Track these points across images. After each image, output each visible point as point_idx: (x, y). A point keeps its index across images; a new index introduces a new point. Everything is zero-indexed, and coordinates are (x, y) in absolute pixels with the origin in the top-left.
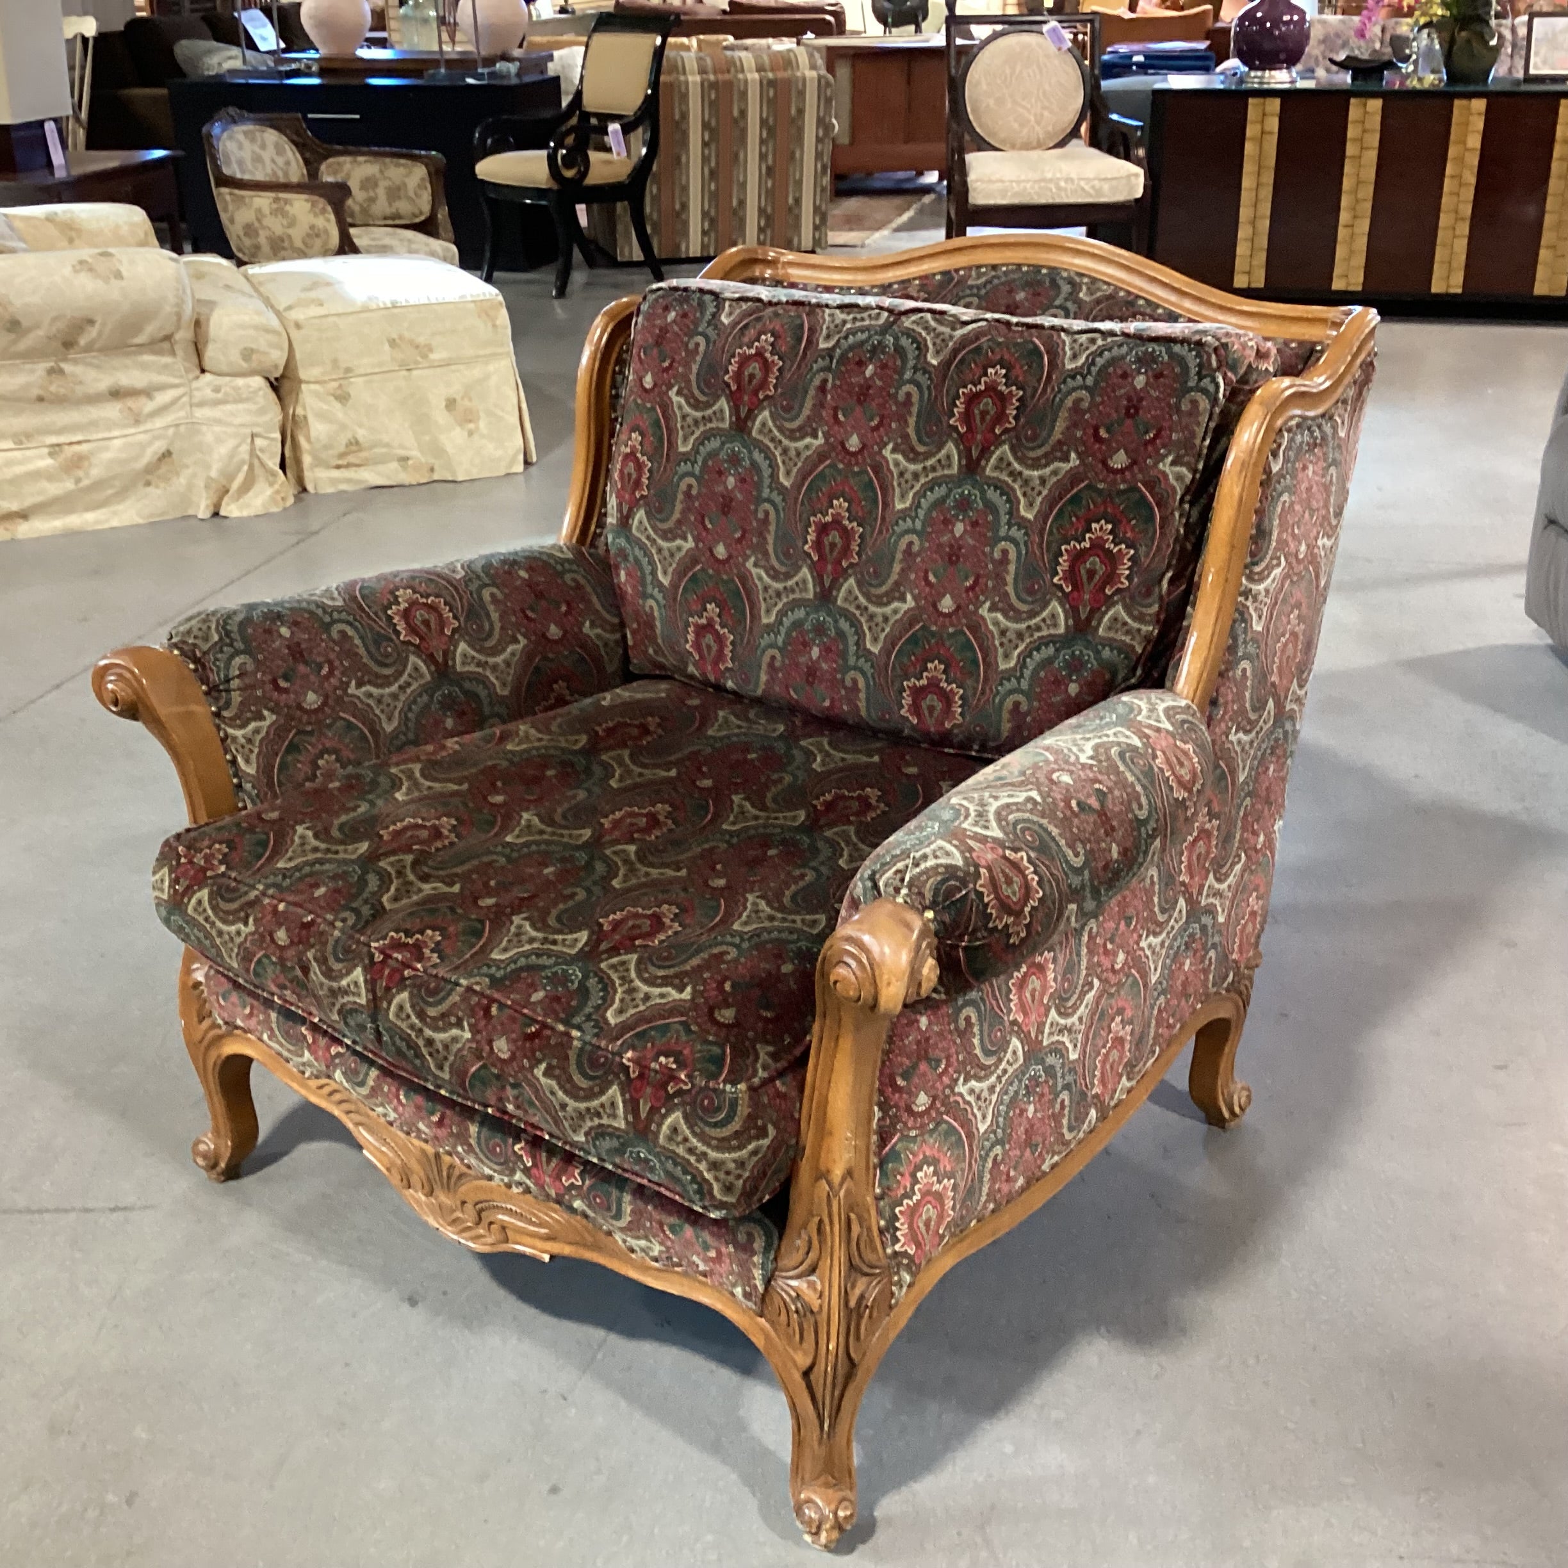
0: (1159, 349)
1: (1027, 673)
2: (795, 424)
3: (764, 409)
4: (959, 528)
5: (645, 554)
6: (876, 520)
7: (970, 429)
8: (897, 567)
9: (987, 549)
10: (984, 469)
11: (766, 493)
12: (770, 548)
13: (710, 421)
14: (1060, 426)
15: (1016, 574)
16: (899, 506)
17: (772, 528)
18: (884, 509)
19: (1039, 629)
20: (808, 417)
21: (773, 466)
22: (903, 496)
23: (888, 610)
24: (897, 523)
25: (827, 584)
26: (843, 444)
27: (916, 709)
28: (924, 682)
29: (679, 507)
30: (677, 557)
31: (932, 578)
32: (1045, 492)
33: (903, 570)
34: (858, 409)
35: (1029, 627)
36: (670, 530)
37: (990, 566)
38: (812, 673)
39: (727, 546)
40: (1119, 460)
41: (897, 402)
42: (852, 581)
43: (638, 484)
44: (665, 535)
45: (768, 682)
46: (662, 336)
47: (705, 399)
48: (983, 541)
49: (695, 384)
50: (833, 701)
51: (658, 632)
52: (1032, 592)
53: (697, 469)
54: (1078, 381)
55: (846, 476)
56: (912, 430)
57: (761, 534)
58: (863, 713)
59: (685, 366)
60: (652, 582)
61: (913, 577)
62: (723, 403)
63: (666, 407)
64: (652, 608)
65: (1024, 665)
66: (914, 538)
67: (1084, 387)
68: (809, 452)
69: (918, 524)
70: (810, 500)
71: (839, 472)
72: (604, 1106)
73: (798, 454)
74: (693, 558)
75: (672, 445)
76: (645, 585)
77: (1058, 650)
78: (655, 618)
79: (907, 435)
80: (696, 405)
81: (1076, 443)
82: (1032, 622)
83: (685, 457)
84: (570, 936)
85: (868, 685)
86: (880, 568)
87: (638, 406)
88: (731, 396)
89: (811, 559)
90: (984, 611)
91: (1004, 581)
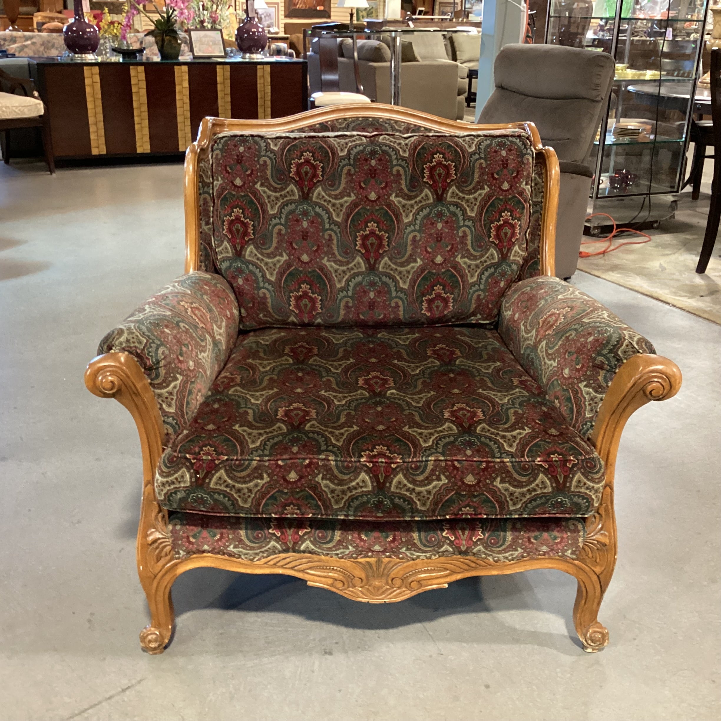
0: (504, 140)
1: (483, 282)
2: (337, 192)
3: (318, 187)
4: (440, 226)
5: (257, 268)
6: (394, 228)
7: (434, 182)
8: (409, 248)
9: (455, 232)
10: (446, 198)
11: (327, 226)
12: (336, 251)
13: (286, 196)
14: (476, 175)
15: (472, 240)
16: (406, 221)
17: (335, 242)
18: (398, 224)
19: (486, 261)
20: (344, 188)
21: (328, 212)
22: (407, 216)
23: (409, 268)
24: (406, 229)
25: (372, 262)
26: (366, 197)
27: (430, 309)
28: (433, 296)
29: (275, 241)
30: (278, 266)
31: (429, 250)
32: (478, 204)
33: (413, 249)
34: (372, 180)
35: (481, 262)
36: (272, 253)
37: (458, 239)
38: (372, 305)
39: (309, 255)
40: (506, 186)
41: (393, 175)
42: (386, 258)
43: (246, 233)
44: (269, 256)
45: (345, 314)
46: (240, 159)
47: (279, 186)
48: (452, 229)
49: (271, 180)
50: (385, 315)
51: (270, 305)
52: (480, 246)
53: (283, 221)
54: (477, 156)
55: (372, 212)
56: (403, 187)
57: (328, 246)
58: (401, 317)
59: (261, 172)
60: (263, 281)
61: (419, 251)
62: (292, 187)
63: (255, 193)
64: (264, 294)
65: (481, 278)
66: (417, 234)
67: (481, 158)
68: (348, 204)
69: (417, 227)
70: (354, 226)
71: (368, 210)
72: (537, 485)
73: (342, 206)
74: (288, 264)
75: (264, 212)
76: (257, 282)
77: (496, 269)
78: (267, 298)
79: (402, 189)
80: (275, 190)
81: (485, 182)
82: (483, 259)
83: (274, 216)
84: (444, 427)
85: (404, 303)
86: (400, 250)
87: (234, 195)
88: (296, 183)
89: (361, 253)
90: (459, 259)
91: (466, 244)
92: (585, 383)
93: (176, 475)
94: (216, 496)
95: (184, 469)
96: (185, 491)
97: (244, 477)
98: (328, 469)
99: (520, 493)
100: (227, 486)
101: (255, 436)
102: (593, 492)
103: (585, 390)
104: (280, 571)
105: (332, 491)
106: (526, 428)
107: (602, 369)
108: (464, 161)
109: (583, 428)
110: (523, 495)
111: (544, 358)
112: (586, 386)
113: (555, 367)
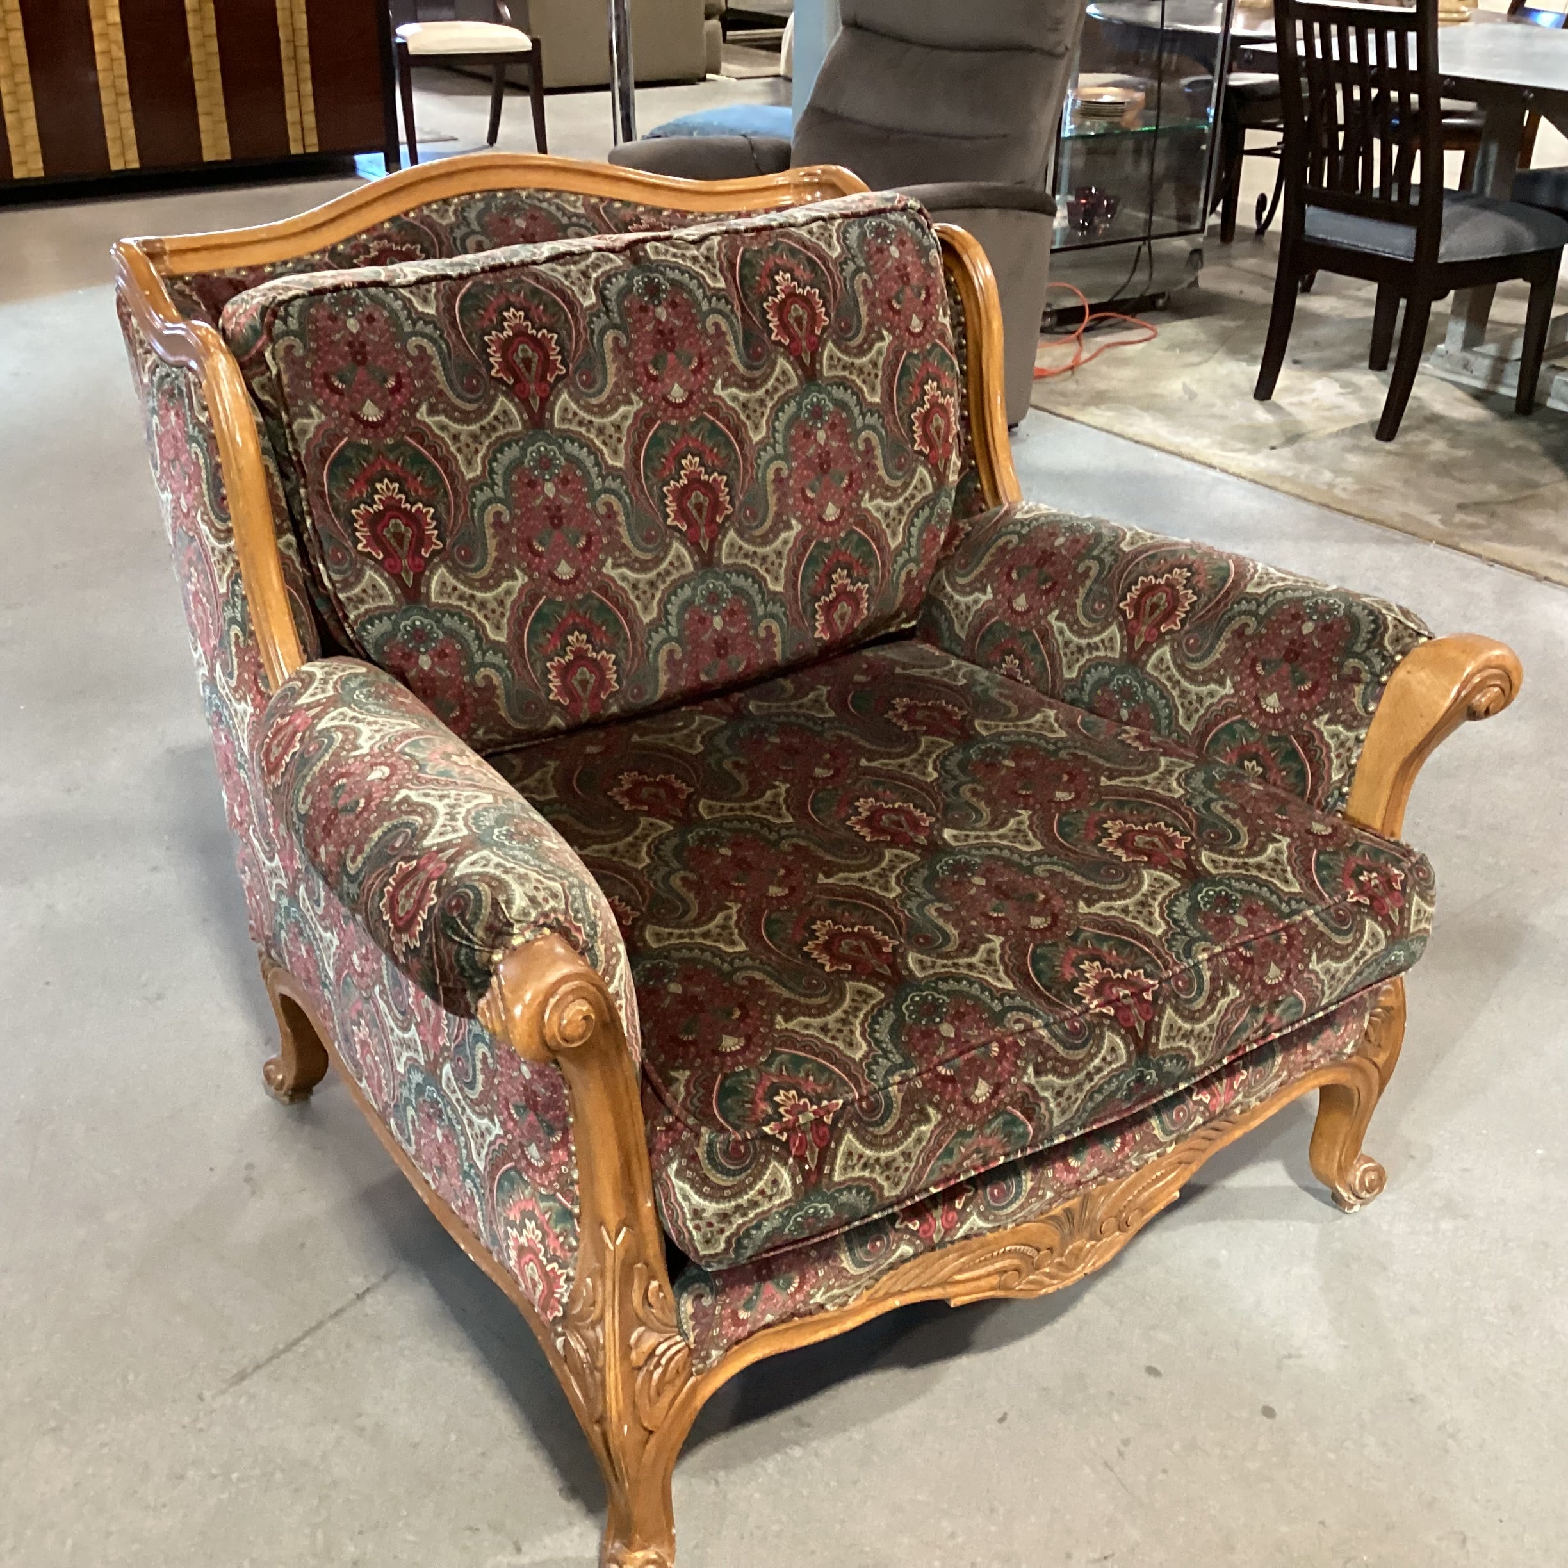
0: (880, 220)
1: (913, 541)
2: (603, 397)
3: (560, 392)
4: (821, 436)
5: (462, 620)
6: (737, 461)
7: (792, 338)
8: (772, 500)
9: (852, 444)
10: (821, 371)
11: (598, 484)
12: (626, 540)
13: (494, 429)
14: (863, 310)
15: (884, 456)
16: (756, 438)
17: (621, 518)
18: (741, 449)
19: (913, 497)
20: (616, 384)
21: (593, 451)
22: (757, 427)
23: (778, 543)
24: (759, 457)
25: (705, 548)
26: (665, 398)
27: (829, 625)
28: (833, 595)
29: (492, 544)
30: (508, 603)
31: (810, 494)
32: (880, 373)
33: (779, 500)
34: (671, 356)
35: (906, 500)
36: (491, 575)
37: (859, 459)
38: (722, 646)
39: (570, 562)
40: (916, 325)
41: (708, 336)
42: (732, 534)
43: (421, 540)
44: (485, 585)
45: (669, 680)
46: (358, 351)
47: (474, 406)
48: (846, 438)
49: (450, 394)
50: (749, 660)
51: (501, 703)
52: (900, 467)
53: (500, 492)
54: (851, 267)
55: (685, 430)
56: (735, 360)
57: (610, 531)
58: (778, 658)
59: (421, 377)
60: (480, 647)
61: (791, 501)
62: (502, 402)
63: (421, 433)
64: (487, 678)
65: (910, 535)
66: (779, 463)
67: (859, 270)
68: (629, 422)
69: (780, 449)
70: (654, 470)
71: (675, 429)
72: (1366, 944)
73: (618, 428)
74: (531, 595)
75: (454, 476)
76: (469, 657)
77: (932, 508)
78: (495, 688)
79: (733, 366)
80: (465, 418)
81: (881, 320)
82: (907, 494)
83: (479, 484)
84: (1147, 882)
85: (781, 626)
86: (755, 506)
87: (367, 448)
88: (510, 392)
89: (680, 531)
90: (866, 504)
91: (875, 468)
92: (1326, 717)
93: (760, 1185)
95: (774, 1164)
96: (781, 1214)
97: (893, 1132)
98: (1044, 1049)
100: (866, 1166)
101: (839, 1030)
103: (1327, 730)
105: (1059, 1093)
106: (1277, 836)
107: (1358, 681)
108: (833, 281)
109: (1327, 803)
111: (1176, 683)
112: (1329, 722)
113: (1226, 696)
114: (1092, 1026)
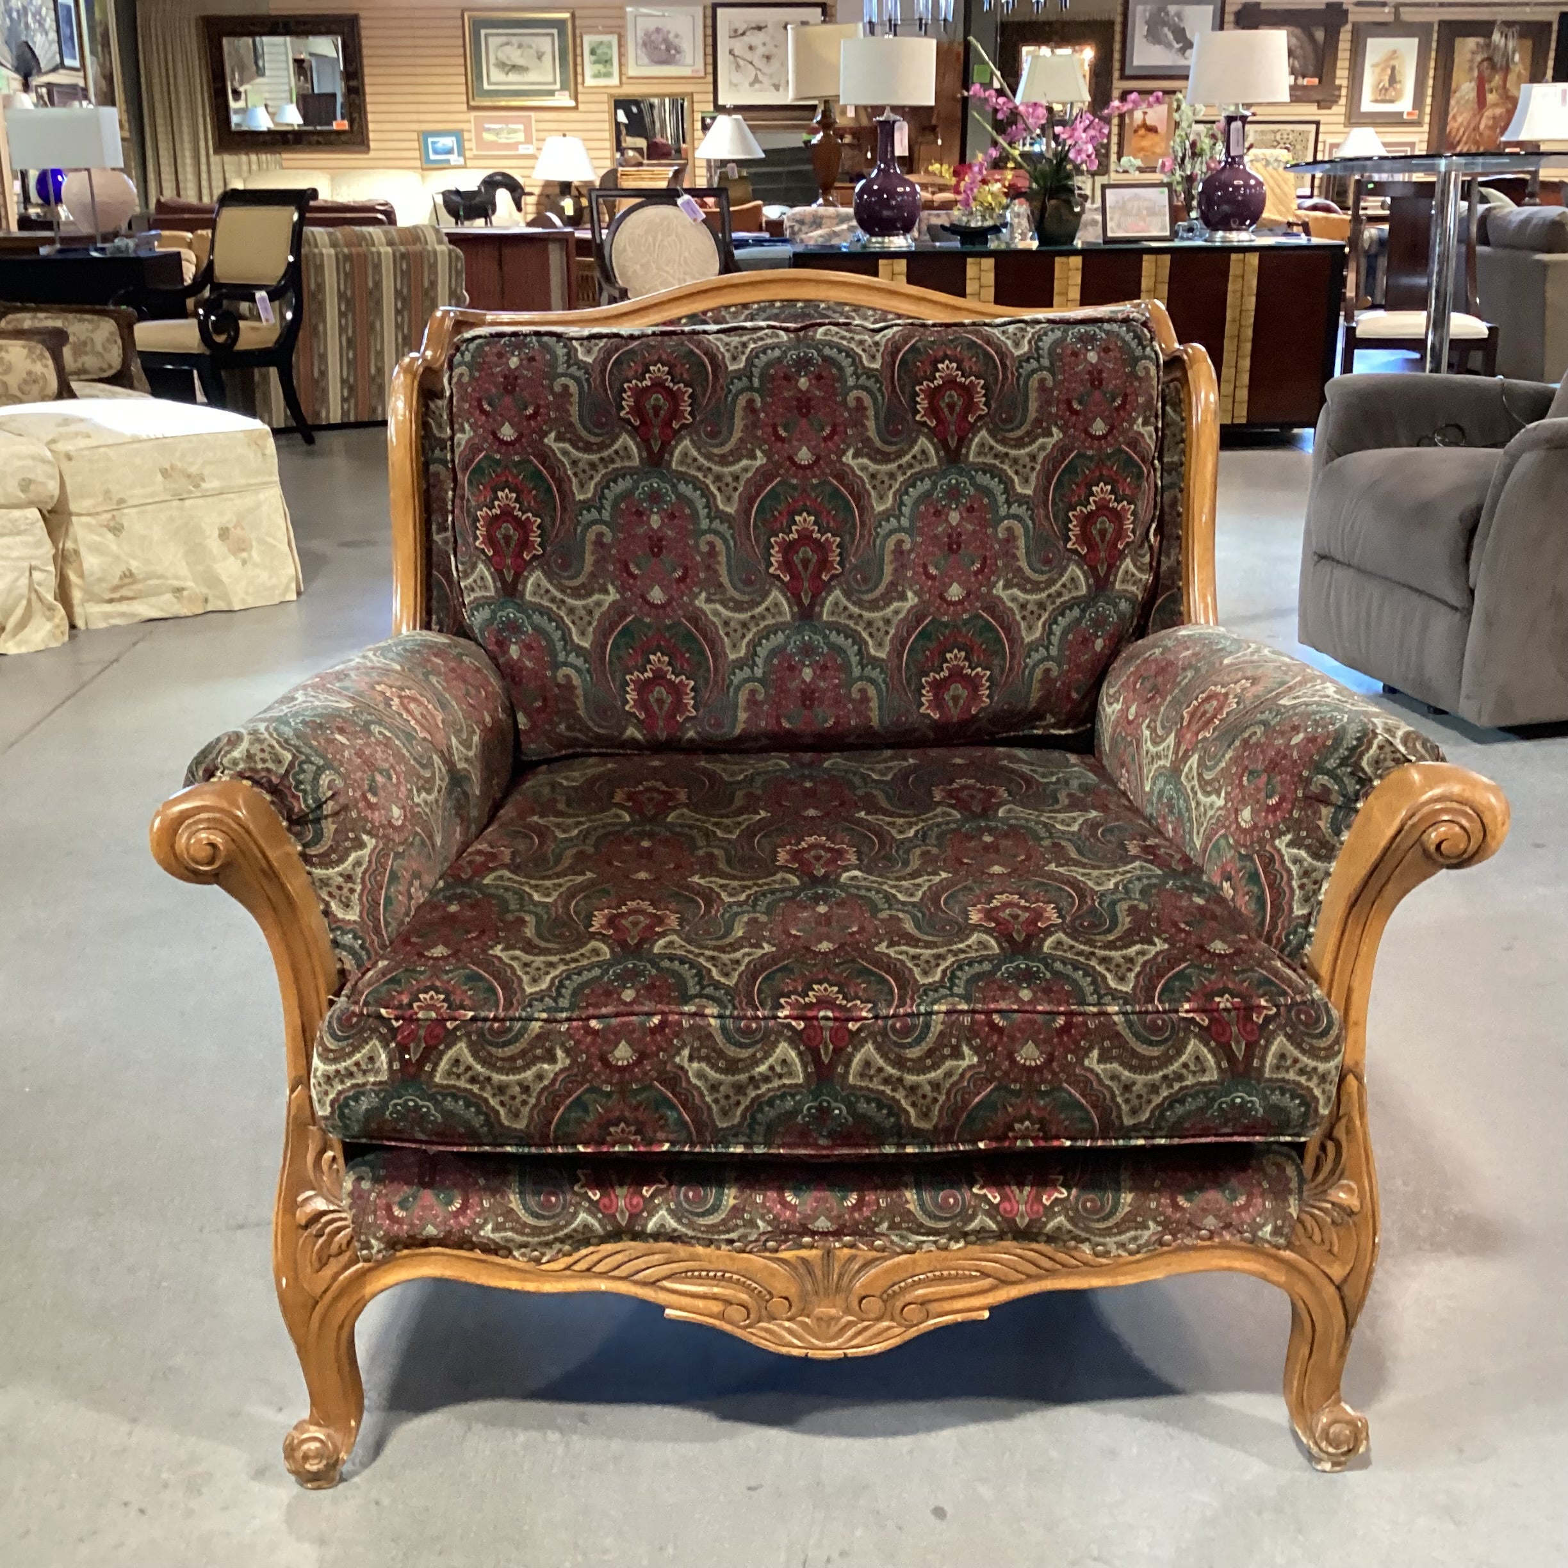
0: (1091, 329)
1: (1055, 640)
2: (726, 448)
3: (682, 439)
4: (954, 517)
5: (551, 620)
6: (854, 526)
7: (940, 421)
8: (888, 569)
9: (990, 531)
10: (967, 456)
11: (704, 524)
12: (725, 580)
13: (612, 461)
14: (1033, 406)
15: (1027, 547)
16: (879, 508)
17: (723, 559)
18: (861, 515)
19: (1060, 594)
20: (741, 439)
21: (706, 494)
22: (881, 497)
23: (888, 612)
24: (880, 525)
25: (806, 602)
26: (790, 459)
27: (938, 703)
28: (945, 673)
29: (589, 559)
30: (597, 615)
31: (933, 571)
32: (1038, 467)
33: (896, 570)
34: (803, 422)
35: (1049, 596)
36: (583, 585)
37: (997, 546)
38: (808, 696)
39: (665, 589)
40: (1099, 427)
41: (848, 409)
42: (837, 592)
43: (525, 544)
44: (576, 593)
45: (748, 718)
46: (511, 382)
47: (598, 440)
48: (983, 524)
49: (579, 426)
50: (838, 717)
51: (580, 702)
52: (1047, 562)
53: (606, 515)
54: (1034, 364)
55: (804, 491)
56: (872, 433)
57: (708, 568)
58: (875, 722)
59: (557, 410)
60: (564, 648)
61: (910, 574)
62: (625, 440)
63: (545, 456)
64: (567, 677)
65: (1051, 633)
66: (903, 536)
67: (1041, 368)
68: (750, 474)
69: (905, 522)
70: (765, 522)
71: (794, 487)
72: (1185, 1065)
73: (736, 478)
74: (619, 611)
75: (565, 495)
76: (553, 654)
77: (1083, 611)
78: (574, 688)
79: (869, 439)
80: (588, 448)
81: (1053, 419)
82: (1053, 590)
83: (587, 505)
84: (969, 942)
85: (879, 691)
86: (869, 573)
87: (498, 462)
88: (635, 432)
89: (781, 581)
90: (999, 590)
91: (1015, 557)
93: (358, 1056)
94: (449, 1103)
95: (375, 1042)
96: (377, 1094)
97: (512, 1059)
98: (705, 1036)
99: (1145, 1085)
100: (473, 1080)
101: (538, 969)
102: (1315, 1080)
103: (1288, 853)
104: (603, 1285)
105: (714, 1088)
106: (1156, 940)
107: (1327, 803)
108: (1005, 378)
109: (1289, 941)
110: (1154, 1089)
111: (1195, 793)
112: (1290, 844)
113: (1220, 808)
114: (768, 1032)
